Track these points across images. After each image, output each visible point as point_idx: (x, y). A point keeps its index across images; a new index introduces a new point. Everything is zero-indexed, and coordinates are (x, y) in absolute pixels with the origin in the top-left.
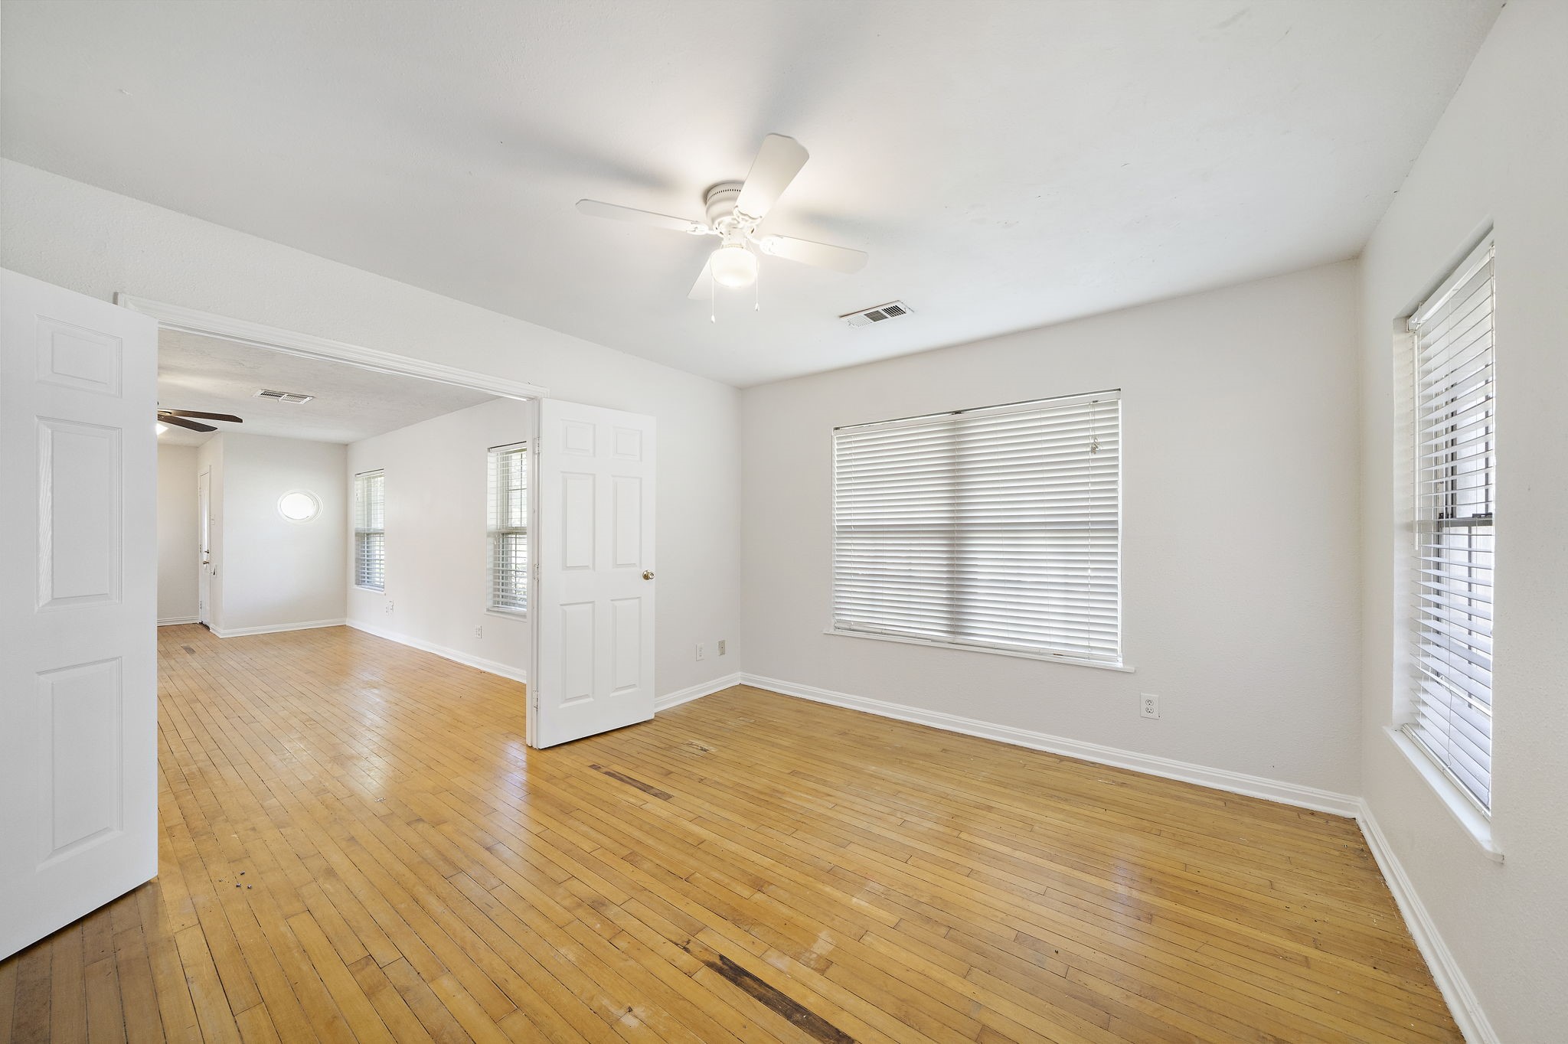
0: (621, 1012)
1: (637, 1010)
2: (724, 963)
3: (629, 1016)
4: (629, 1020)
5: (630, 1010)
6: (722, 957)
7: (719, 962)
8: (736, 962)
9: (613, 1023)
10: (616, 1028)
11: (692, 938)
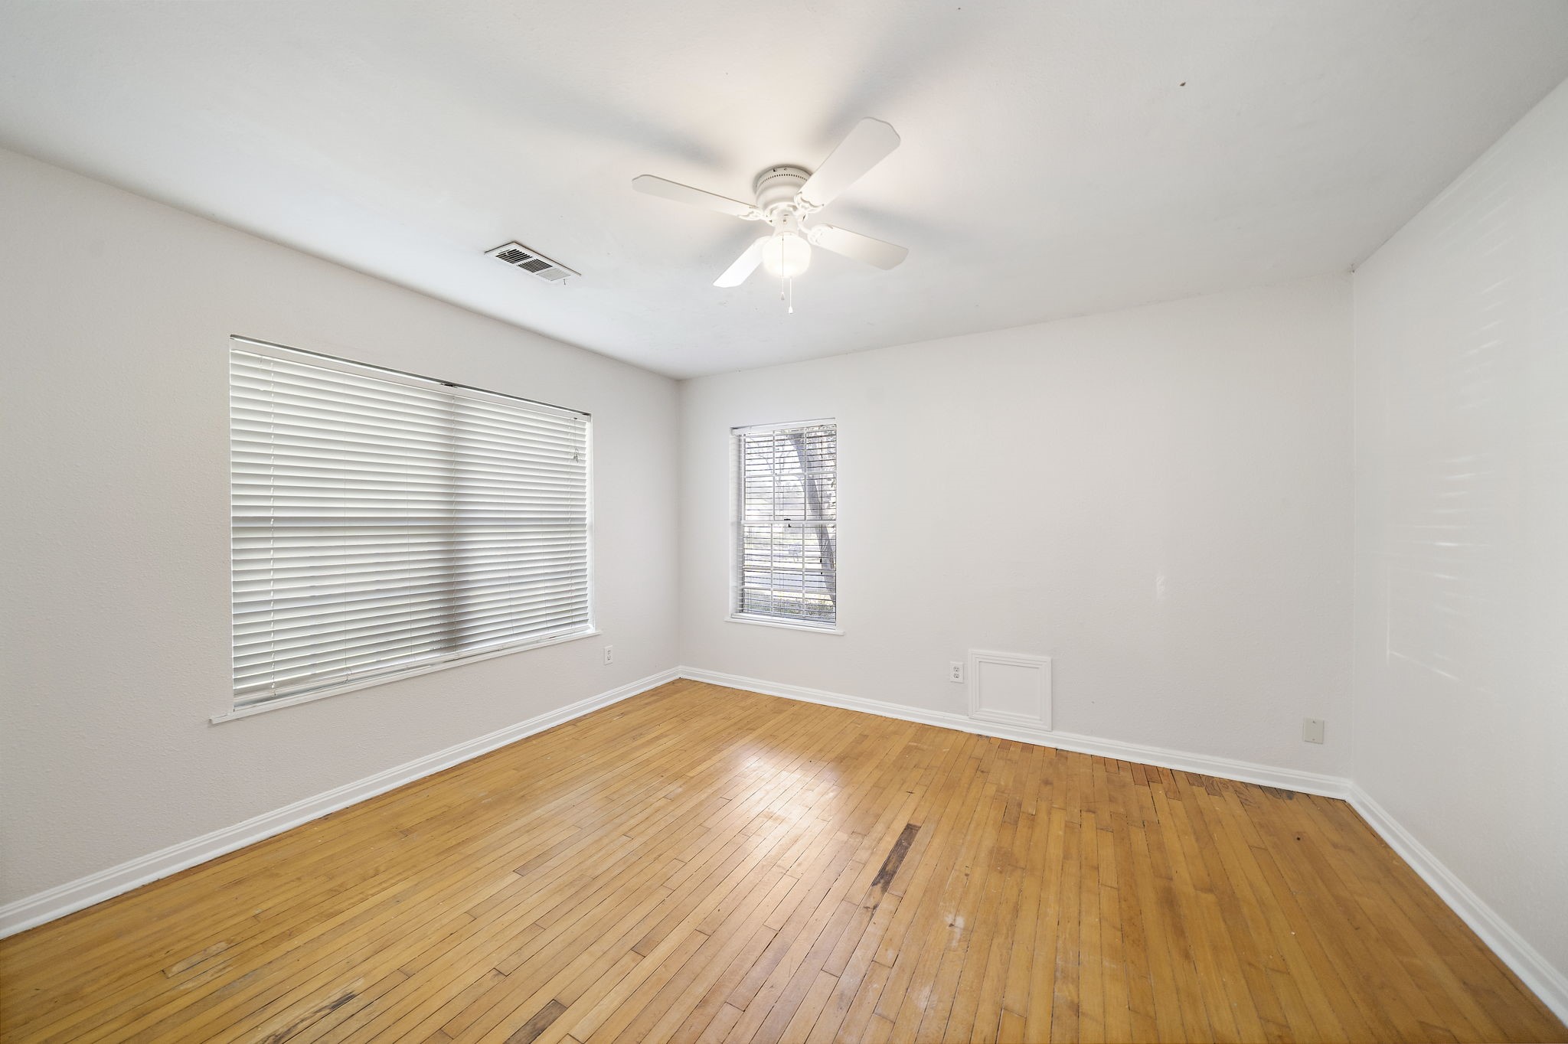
0: (957, 930)
1: (949, 920)
2: (879, 882)
3: (957, 924)
4: (960, 922)
5: (951, 925)
6: (874, 884)
7: (880, 885)
8: (876, 876)
9: (968, 930)
10: (970, 929)
11: (862, 906)
